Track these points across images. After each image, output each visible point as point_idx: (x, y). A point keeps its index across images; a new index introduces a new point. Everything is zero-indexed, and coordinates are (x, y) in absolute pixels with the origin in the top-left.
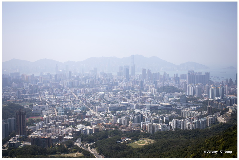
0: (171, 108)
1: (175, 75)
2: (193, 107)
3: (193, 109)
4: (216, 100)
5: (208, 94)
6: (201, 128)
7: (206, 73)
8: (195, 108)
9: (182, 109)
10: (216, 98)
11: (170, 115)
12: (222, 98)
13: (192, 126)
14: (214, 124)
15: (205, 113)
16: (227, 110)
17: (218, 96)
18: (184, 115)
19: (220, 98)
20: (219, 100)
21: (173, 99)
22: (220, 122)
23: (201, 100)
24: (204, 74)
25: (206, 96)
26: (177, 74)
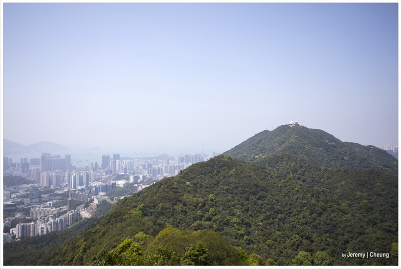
0: (14, 208)
1: (22, 159)
2: (48, 203)
3: (48, 205)
4: (79, 190)
5: (69, 183)
6: (60, 229)
7: (66, 156)
8: (51, 203)
9: (33, 207)
10: (80, 188)
11: (12, 218)
12: (87, 186)
13: (47, 229)
14: (77, 221)
15: (65, 208)
16: (92, 201)
17: (81, 184)
18: (34, 215)
19: (84, 187)
20: (82, 190)
21: (18, 194)
22: (84, 217)
23: (60, 192)
24: (63, 157)
25: (66, 186)
26: (26, 159)
